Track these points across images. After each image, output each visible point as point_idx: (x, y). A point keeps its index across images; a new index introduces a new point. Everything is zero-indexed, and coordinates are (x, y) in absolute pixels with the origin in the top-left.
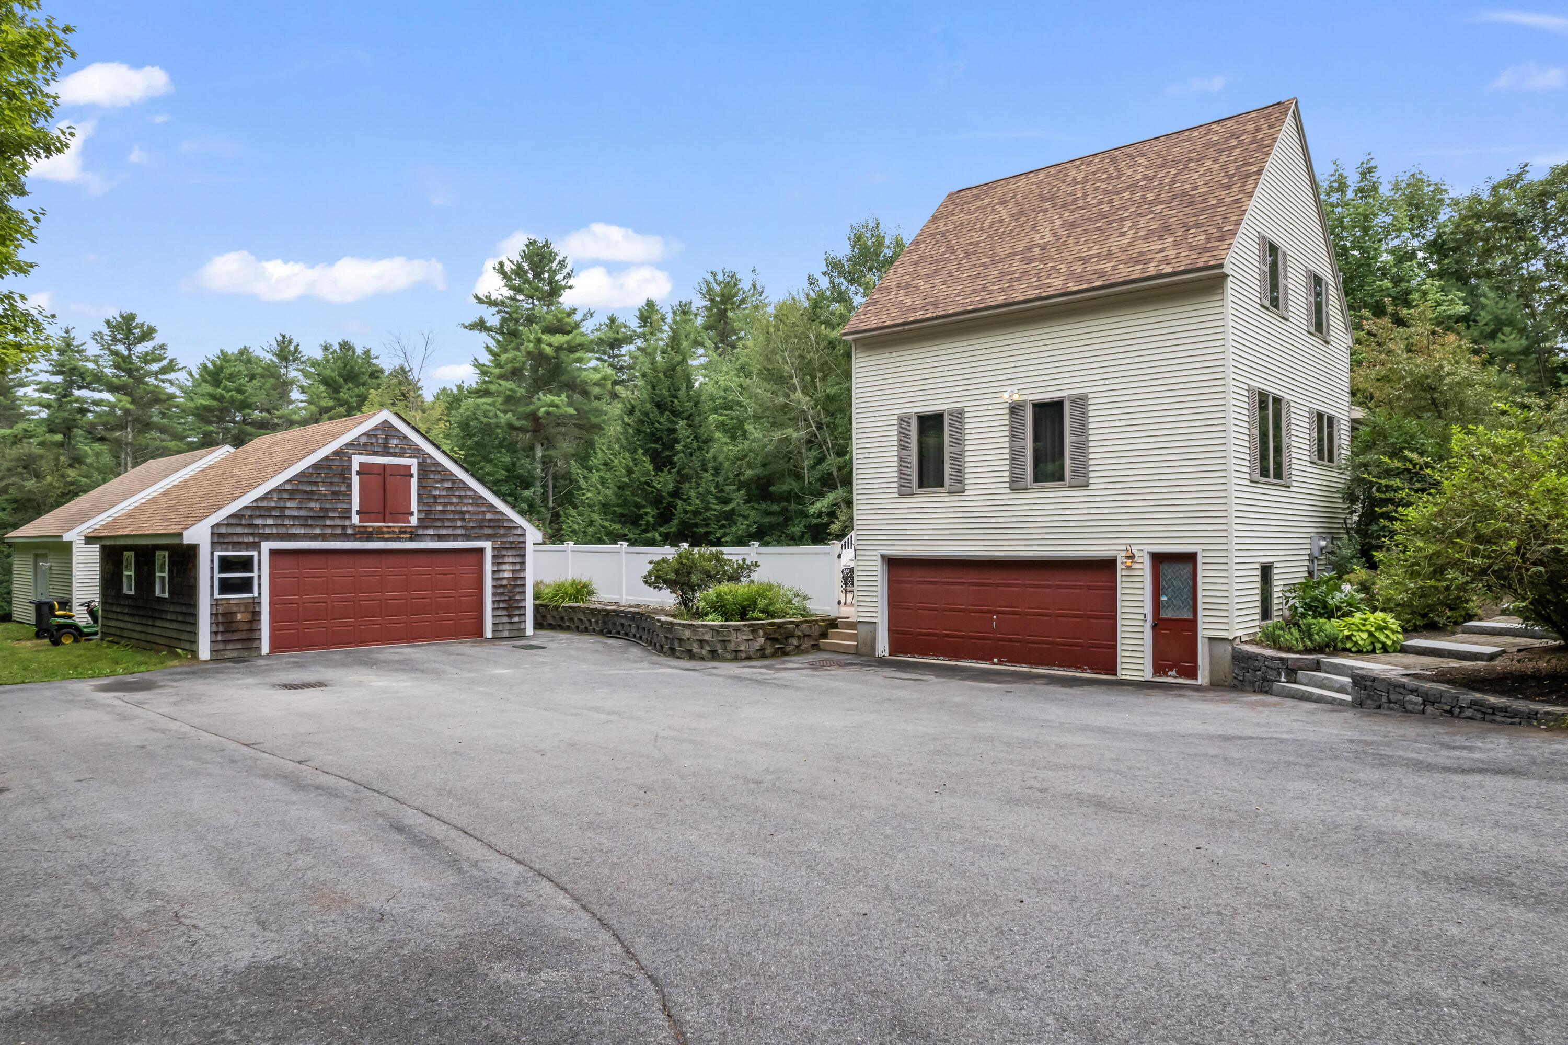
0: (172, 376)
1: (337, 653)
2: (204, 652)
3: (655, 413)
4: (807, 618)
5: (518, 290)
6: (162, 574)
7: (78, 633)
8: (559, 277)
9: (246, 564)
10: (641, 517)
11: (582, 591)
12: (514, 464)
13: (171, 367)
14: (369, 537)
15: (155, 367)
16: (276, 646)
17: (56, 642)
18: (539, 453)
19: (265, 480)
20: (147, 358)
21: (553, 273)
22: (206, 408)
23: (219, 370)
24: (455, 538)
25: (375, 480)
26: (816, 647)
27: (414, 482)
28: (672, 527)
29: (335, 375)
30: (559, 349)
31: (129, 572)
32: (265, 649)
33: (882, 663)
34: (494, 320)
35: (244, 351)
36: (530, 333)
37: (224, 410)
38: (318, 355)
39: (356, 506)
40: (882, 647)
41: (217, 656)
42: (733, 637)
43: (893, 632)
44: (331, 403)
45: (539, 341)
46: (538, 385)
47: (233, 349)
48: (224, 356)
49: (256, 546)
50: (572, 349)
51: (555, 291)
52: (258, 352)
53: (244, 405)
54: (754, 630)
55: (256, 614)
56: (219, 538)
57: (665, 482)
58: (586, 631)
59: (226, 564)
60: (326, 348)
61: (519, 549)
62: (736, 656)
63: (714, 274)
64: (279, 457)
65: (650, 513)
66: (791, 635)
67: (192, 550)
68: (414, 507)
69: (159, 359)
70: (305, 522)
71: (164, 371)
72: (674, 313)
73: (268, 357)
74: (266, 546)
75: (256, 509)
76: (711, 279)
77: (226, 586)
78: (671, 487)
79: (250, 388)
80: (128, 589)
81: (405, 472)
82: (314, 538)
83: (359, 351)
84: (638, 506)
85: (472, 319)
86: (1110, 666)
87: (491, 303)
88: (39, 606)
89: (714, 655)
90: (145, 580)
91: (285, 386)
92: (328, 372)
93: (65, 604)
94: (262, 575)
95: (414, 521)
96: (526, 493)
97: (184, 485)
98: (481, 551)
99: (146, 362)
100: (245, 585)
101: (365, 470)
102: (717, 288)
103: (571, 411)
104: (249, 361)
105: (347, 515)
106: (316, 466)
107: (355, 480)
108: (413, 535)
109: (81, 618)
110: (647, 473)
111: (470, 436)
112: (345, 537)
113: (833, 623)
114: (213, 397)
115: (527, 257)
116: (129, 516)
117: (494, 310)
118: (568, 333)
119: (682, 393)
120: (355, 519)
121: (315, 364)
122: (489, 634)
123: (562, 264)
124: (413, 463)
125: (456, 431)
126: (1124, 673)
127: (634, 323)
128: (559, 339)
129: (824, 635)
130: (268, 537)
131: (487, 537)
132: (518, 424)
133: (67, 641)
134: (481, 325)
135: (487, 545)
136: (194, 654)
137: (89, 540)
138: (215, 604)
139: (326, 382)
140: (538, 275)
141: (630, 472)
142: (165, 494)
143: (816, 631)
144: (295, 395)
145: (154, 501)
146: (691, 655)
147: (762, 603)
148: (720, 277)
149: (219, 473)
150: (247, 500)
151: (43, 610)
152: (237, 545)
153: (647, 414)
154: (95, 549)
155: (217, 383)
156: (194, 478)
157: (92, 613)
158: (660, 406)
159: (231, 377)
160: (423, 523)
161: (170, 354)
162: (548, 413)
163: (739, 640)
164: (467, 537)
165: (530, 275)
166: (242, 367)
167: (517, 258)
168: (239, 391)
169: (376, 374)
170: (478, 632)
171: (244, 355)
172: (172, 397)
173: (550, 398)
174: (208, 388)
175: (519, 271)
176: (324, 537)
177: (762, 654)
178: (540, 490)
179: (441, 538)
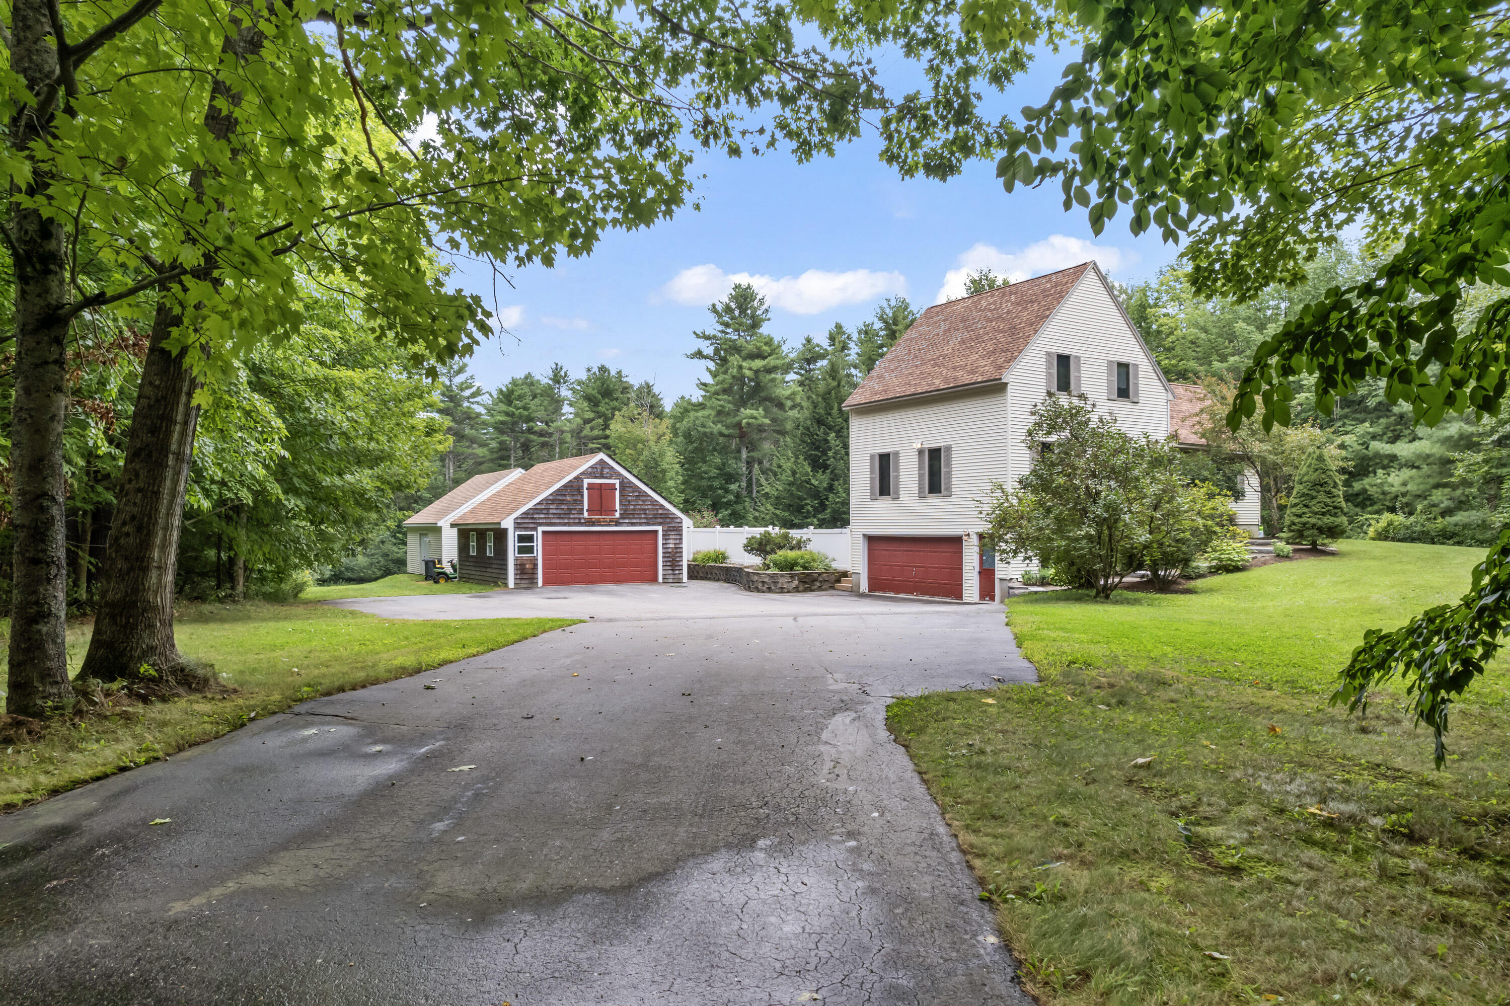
0: (478, 399)
1: (576, 587)
2: (511, 583)
3: (814, 428)
4: (828, 571)
5: (727, 325)
6: (490, 544)
7: (447, 578)
8: (759, 312)
9: (530, 539)
10: (803, 507)
11: (721, 557)
12: (724, 464)
13: (478, 393)
14: (593, 525)
15: (467, 393)
16: (546, 583)
17: (436, 582)
18: (744, 454)
19: (539, 494)
20: (463, 387)
21: (755, 309)
22: (503, 423)
23: (511, 392)
24: (641, 524)
25: (596, 492)
26: (832, 588)
27: (617, 493)
28: (826, 515)
29: (595, 392)
30: (757, 372)
31: (473, 544)
32: (540, 583)
33: (863, 595)
34: (709, 351)
35: (527, 377)
36: (735, 360)
37: (515, 423)
38: (584, 376)
39: (586, 507)
40: (864, 587)
41: (517, 587)
42: (780, 580)
43: (870, 579)
44: (592, 415)
45: (740, 367)
46: (743, 402)
47: (520, 375)
48: (514, 382)
49: (535, 529)
50: (769, 370)
51: (756, 324)
52: (537, 376)
53: (529, 419)
54: (792, 576)
55: (536, 565)
56: (518, 525)
57: (820, 480)
58: (718, 580)
59: (521, 539)
60: (589, 370)
61: (678, 531)
62: (782, 591)
63: (888, 300)
64: (547, 479)
65: (810, 504)
66: (815, 580)
67: (505, 531)
68: (617, 507)
69: (470, 387)
70: (559, 516)
71: (474, 395)
72: (860, 333)
73: (545, 381)
74: (541, 529)
75: (535, 510)
76: (885, 305)
77: (521, 550)
78: (825, 484)
79: (533, 405)
80: (473, 553)
81: (612, 487)
82: (564, 524)
83: (613, 373)
84: (801, 499)
85: (693, 350)
86: (959, 596)
87: (707, 338)
88: (427, 563)
89: (770, 590)
90: (481, 548)
91: (557, 403)
92: (590, 391)
93: (440, 562)
94: (538, 544)
95: (617, 515)
96: (733, 487)
97: (498, 494)
98: (656, 532)
99: (462, 390)
100: (530, 550)
101: (591, 487)
102: (888, 311)
103: (767, 421)
104: (532, 384)
105: (581, 512)
106: (565, 486)
107: (586, 493)
108: (617, 523)
109: (449, 570)
110: (807, 474)
111: (691, 442)
112: (580, 524)
113: (845, 574)
114: (507, 414)
115: (732, 298)
116: (471, 512)
117: (708, 342)
118: (764, 358)
119: (835, 411)
120: (586, 514)
121: (580, 383)
122: (660, 580)
123: (762, 302)
124: (617, 482)
125: (680, 439)
126: (966, 599)
127: (825, 343)
128: (758, 364)
129: (839, 581)
130: (541, 524)
131: (660, 524)
132: (726, 432)
133: (442, 581)
134: (699, 355)
135: (659, 529)
136: (506, 585)
137: (452, 526)
138: (516, 559)
139: (588, 398)
140: (743, 311)
141: (794, 473)
142: (489, 499)
143: (833, 578)
144: (566, 409)
145: (482, 503)
146: (758, 590)
147: (801, 561)
148: (893, 303)
149: (516, 488)
150: (530, 505)
151: (430, 565)
152: (526, 529)
153: (808, 429)
154: (455, 530)
155: (509, 403)
156: (503, 490)
157: (453, 566)
158: (820, 422)
159: (520, 398)
160: (623, 516)
161: (477, 384)
162: (748, 424)
163: (783, 582)
164: (648, 524)
165: (737, 313)
166: (526, 390)
167: (726, 300)
168: (525, 408)
169: (626, 389)
170: (655, 580)
171: (529, 381)
172: (478, 415)
173: (748, 412)
174: (503, 407)
175: (728, 309)
176: (569, 524)
177: (797, 590)
178: (744, 484)
179: (633, 524)
